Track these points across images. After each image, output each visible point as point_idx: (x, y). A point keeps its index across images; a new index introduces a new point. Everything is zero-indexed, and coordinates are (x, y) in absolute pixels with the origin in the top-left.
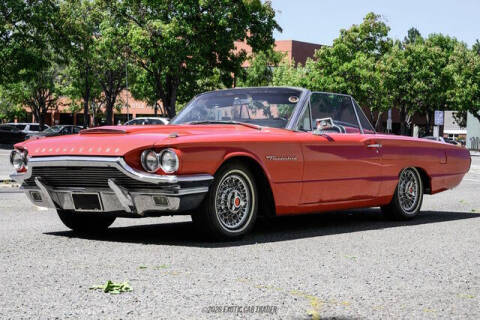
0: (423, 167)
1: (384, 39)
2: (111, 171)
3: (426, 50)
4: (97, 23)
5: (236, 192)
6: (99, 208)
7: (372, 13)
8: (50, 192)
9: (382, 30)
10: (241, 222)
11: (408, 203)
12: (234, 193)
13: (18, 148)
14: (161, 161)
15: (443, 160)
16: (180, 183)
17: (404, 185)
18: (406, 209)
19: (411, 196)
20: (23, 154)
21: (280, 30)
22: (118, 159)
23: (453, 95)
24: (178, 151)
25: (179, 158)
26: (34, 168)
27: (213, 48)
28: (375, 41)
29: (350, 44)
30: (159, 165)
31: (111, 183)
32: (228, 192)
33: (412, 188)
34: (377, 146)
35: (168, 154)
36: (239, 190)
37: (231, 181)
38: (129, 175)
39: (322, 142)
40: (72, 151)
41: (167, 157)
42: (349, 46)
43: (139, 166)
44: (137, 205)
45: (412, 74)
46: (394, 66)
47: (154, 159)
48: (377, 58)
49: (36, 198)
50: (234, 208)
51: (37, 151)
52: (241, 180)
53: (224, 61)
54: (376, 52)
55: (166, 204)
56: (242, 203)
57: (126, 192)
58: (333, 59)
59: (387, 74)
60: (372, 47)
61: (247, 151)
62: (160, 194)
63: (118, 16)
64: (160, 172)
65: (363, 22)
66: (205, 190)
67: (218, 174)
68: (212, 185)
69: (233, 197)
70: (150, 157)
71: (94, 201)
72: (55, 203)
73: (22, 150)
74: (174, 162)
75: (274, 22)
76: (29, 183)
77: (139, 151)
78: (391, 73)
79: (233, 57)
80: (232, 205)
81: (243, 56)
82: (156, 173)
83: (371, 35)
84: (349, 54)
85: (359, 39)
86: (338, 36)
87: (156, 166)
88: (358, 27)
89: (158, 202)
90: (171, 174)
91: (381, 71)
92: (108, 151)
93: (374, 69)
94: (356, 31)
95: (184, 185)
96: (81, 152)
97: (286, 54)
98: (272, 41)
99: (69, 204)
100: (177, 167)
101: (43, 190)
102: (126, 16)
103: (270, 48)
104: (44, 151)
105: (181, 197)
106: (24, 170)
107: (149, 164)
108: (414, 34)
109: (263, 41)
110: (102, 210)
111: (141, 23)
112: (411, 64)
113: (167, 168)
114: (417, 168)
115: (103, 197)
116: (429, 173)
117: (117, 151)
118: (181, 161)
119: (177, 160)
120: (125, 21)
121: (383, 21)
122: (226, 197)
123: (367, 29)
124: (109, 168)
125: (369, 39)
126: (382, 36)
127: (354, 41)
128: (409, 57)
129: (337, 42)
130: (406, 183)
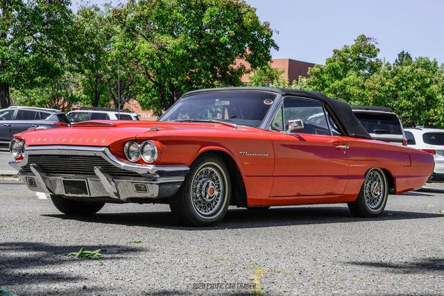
0: (389, 169)
1: (373, 60)
2: (97, 160)
3: (412, 71)
4: (109, 37)
5: (211, 182)
6: (86, 194)
7: (363, 36)
8: (44, 179)
9: (372, 51)
10: (214, 210)
11: (373, 201)
12: (208, 183)
13: (16, 138)
14: (142, 151)
15: (407, 163)
16: (159, 172)
17: (370, 185)
18: (371, 207)
19: (376, 195)
20: (21, 144)
21: (277, 48)
22: (103, 149)
23: (436, 113)
24: (158, 143)
25: (158, 149)
26: (30, 156)
27: (215, 63)
28: (364, 61)
29: (343, 63)
30: (141, 155)
31: (97, 171)
32: (204, 182)
33: (377, 188)
34: (345, 147)
35: (148, 146)
36: (213, 180)
37: (207, 172)
38: (112, 163)
39: (294, 141)
40: (64, 141)
41: (148, 147)
42: (341, 65)
43: (122, 156)
44: (120, 192)
45: (399, 92)
46: (383, 85)
47: (136, 149)
48: (366, 77)
49: (32, 184)
50: (208, 197)
51: (33, 141)
52: (216, 172)
53: (224, 74)
54: (366, 72)
55: (145, 190)
56: (216, 193)
57: (110, 179)
58: (325, 77)
59: (377, 93)
60: (362, 67)
61: (222, 146)
62: (141, 181)
63: (128, 31)
64: (141, 162)
65: (354, 43)
66: (181, 179)
67: (194, 166)
68: (188, 175)
69: (207, 186)
70: (132, 148)
71: (82, 187)
72: (48, 188)
73: (21, 140)
74: (153, 152)
75: (272, 41)
76: (25, 170)
77: (123, 142)
78: (379, 91)
79: (232, 71)
80: (206, 194)
81: (241, 71)
82: (136, 162)
83: (361, 56)
84: (341, 72)
85: (350, 60)
87: (138, 156)
88: (350, 48)
89: (138, 188)
90: (151, 164)
91: (370, 89)
92: (95, 142)
93: (363, 87)
94: (347, 51)
95: (162, 174)
96: (71, 142)
97: (283, 72)
98: (268, 58)
99: (60, 190)
100: (156, 157)
101: (37, 176)
102: (134, 31)
103: (267, 64)
104: (39, 141)
105: (160, 184)
106: (21, 158)
107: (131, 155)
108: (404, 57)
109: (260, 57)
110: (88, 196)
111: (149, 38)
112: (397, 83)
113: (147, 158)
114: (383, 170)
115: (90, 183)
116: (394, 174)
117: (103, 142)
118: (160, 152)
119: (156, 151)
120: (133, 36)
121: (373, 43)
122: (201, 186)
123: (357, 50)
124: (95, 156)
125: (359, 59)
126: (371, 57)
127: (345, 61)
128: (395, 78)
129: (329, 61)
130: (372, 182)
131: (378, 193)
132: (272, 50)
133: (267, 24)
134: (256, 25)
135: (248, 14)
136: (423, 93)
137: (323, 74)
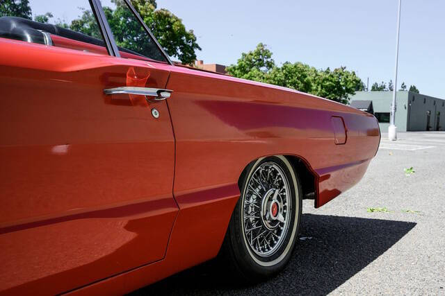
1: (269, 60)
7: (262, 43)
9: (268, 54)
21: (200, 49)
28: (263, 61)
29: (249, 63)
33: (277, 203)
42: (247, 64)
45: (287, 81)
46: (276, 76)
58: (237, 72)
60: (262, 65)
65: (256, 48)
75: (197, 45)
83: (261, 58)
84: (248, 69)
85: (254, 60)
86: (240, 57)
88: (253, 52)
91: (268, 79)
94: (251, 54)
98: (194, 57)
103: (193, 62)
112: (286, 75)
121: (267, 48)
123: (258, 53)
125: (260, 60)
126: (268, 58)
127: (250, 61)
128: (284, 71)
129: (239, 61)
130: (262, 192)
131: (280, 217)
132: (196, 51)
133: (192, 31)
134: (182, 31)
135: (176, 23)
136: (302, 82)
137: (235, 70)
